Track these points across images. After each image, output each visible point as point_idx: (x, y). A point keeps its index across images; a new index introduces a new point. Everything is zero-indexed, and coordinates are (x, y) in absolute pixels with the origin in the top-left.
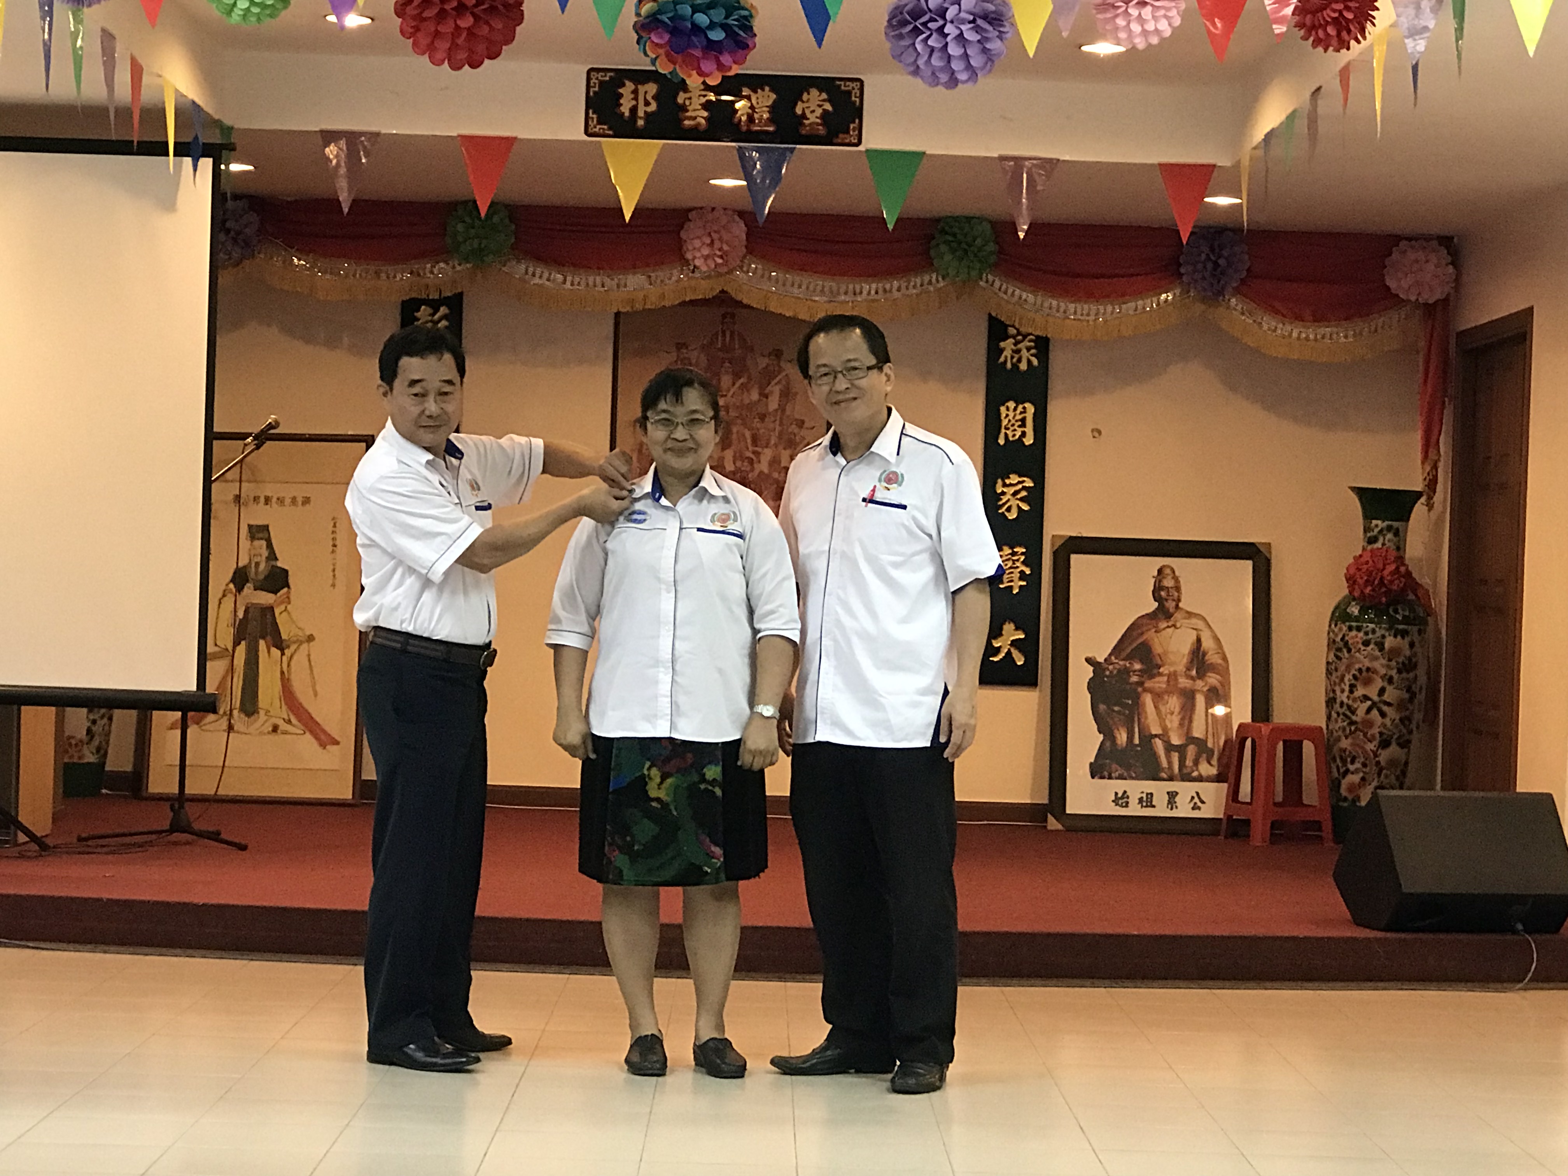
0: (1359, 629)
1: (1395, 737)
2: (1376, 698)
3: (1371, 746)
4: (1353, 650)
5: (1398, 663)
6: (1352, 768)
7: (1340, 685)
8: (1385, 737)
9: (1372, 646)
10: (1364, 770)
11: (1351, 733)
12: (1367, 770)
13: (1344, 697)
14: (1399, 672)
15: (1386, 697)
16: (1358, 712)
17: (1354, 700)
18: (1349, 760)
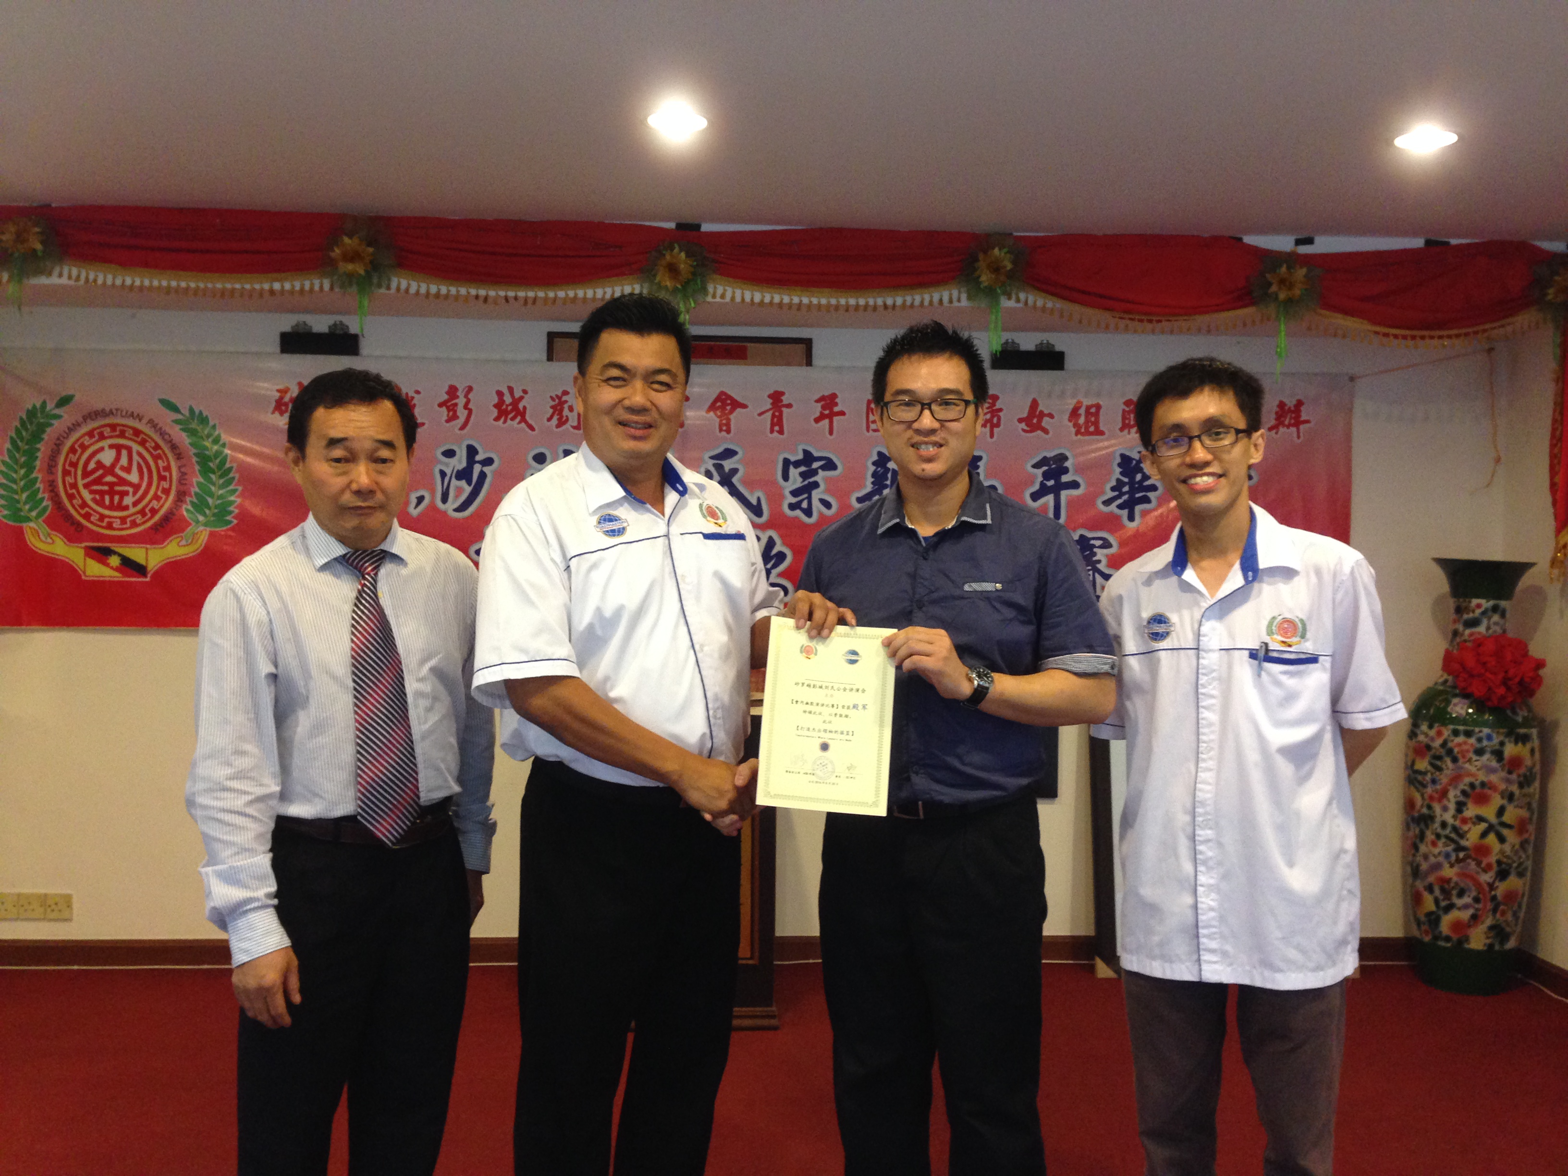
0: (1468, 734)
1: (1515, 865)
2: (1493, 819)
3: (1486, 878)
4: (1461, 761)
5: (1519, 776)
6: (1459, 902)
7: (1440, 800)
8: (1504, 866)
9: (1486, 756)
10: (1477, 906)
11: (1458, 861)
12: (1480, 906)
13: (1448, 817)
14: (1521, 786)
15: (1506, 818)
16: (1468, 836)
17: (1464, 821)
18: (1454, 892)
